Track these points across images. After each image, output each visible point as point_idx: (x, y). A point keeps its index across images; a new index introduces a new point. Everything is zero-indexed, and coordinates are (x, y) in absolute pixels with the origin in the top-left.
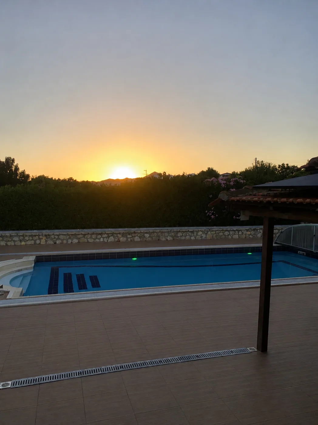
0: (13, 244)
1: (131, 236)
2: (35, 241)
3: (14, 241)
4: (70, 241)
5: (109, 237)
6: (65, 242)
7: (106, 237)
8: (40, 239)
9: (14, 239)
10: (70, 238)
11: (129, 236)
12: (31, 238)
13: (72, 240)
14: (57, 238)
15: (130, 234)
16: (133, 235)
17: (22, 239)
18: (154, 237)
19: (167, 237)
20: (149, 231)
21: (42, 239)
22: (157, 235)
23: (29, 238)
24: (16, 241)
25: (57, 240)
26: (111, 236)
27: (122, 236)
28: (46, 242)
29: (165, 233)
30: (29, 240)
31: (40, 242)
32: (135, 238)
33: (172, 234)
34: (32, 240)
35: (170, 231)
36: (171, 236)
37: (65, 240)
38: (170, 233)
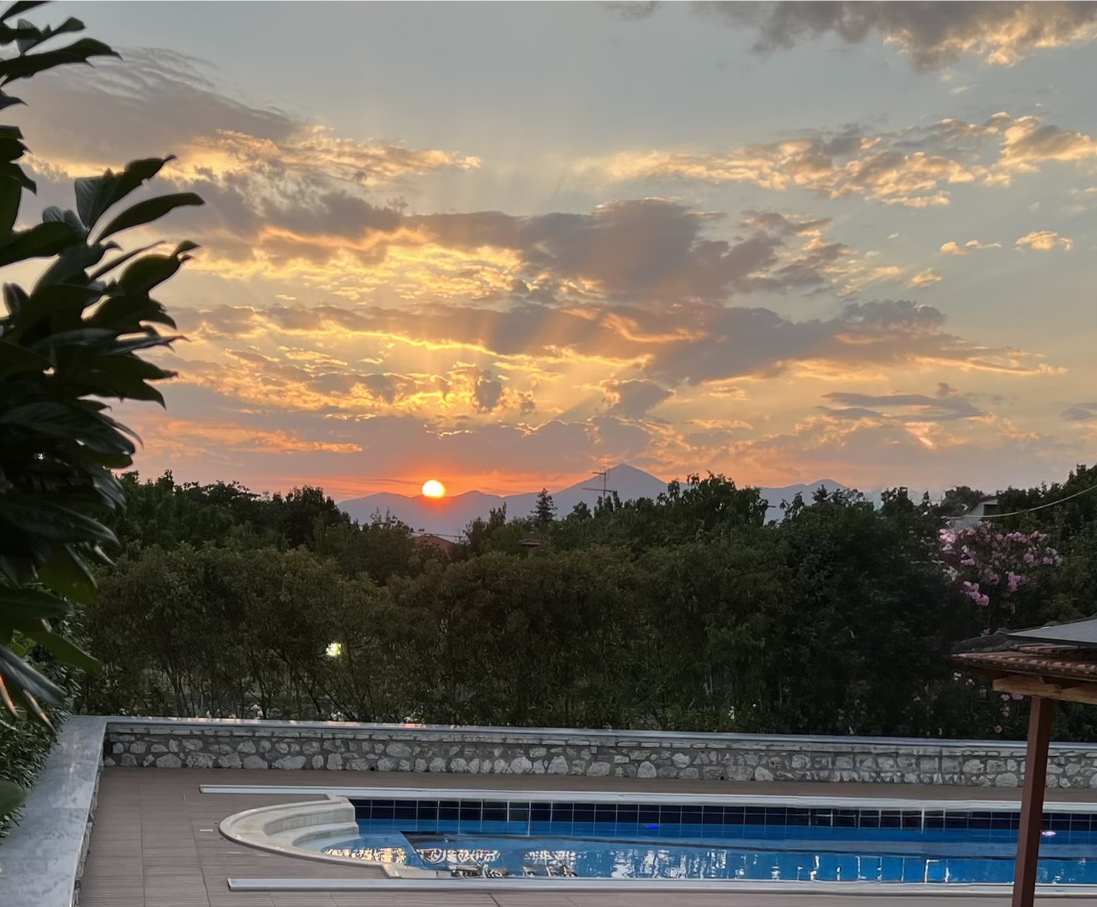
0: (237, 762)
1: (627, 760)
2: (310, 757)
3: (243, 755)
4: (421, 764)
5: (549, 758)
6: (406, 765)
7: (544, 759)
8: (325, 753)
9: (241, 747)
10: (422, 754)
11: (618, 759)
12: (296, 748)
13: (429, 760)
14: (380, 752)
15: (624, 751)
16: (633, 757)
17: (267, 750)
18: (707, 765)
19: (754, 768)
20: (691, 746)
21: (332, 752)
22: (717, 759)
23: (289, 747)
24: (248, 755)
25: (380, 758)
26: (558, 755)
27: (595, 758)
28: (344, 765)
29: (747, 754)
30: (289, 753)
31: (326, 761)
32: (639, 766)
33: (773, 759)
34: (300, 753)
35: (764, 748)
36: (766, 766)
37: (407, 759)
38: (766, 755)
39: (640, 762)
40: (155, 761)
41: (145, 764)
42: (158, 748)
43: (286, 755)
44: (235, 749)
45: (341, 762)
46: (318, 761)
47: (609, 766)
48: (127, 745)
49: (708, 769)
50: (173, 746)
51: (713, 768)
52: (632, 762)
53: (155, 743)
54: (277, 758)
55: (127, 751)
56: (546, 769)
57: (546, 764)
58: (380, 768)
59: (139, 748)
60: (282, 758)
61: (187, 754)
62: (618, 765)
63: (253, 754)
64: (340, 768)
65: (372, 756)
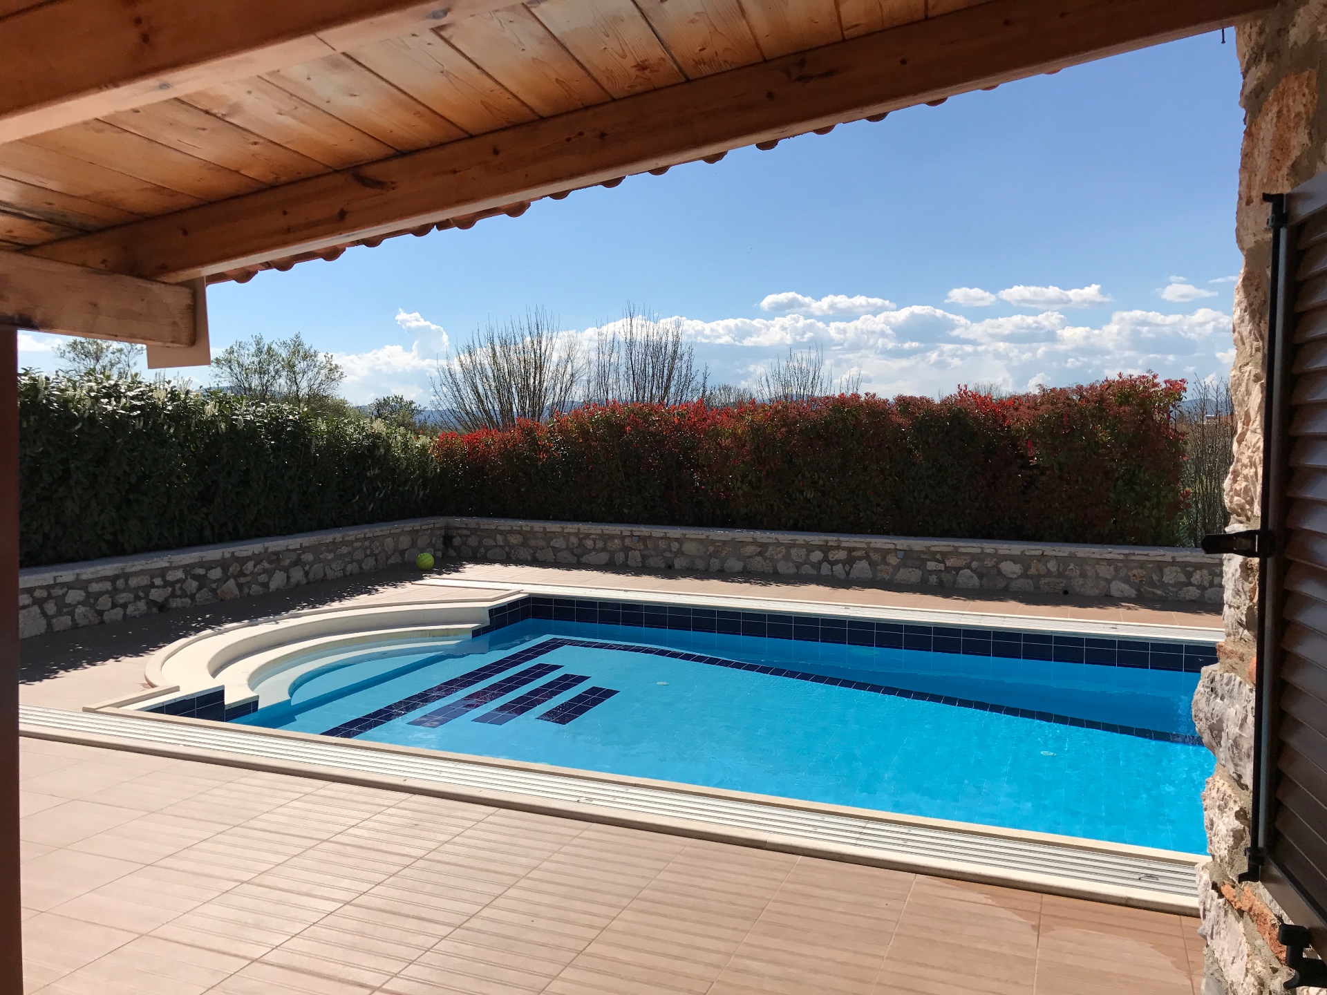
1: (941, 566)
2: (612, 553)
5: (851, 561)
6: (699, 564)
8: (626, 550)
10: (716, 553)
12: (599, 545)
13: (724, 561)
14: (675, 550)
15: (938, 556)
16: (949, 563)
17: (576, 545)
18: (1044, 576)
19: (1109, 581)
20: (1022, 552)
21: (632, 549)
22: (1058, 570)
23: (595, 543)
24: (560, 550)
25: (676, 556)
26: (860, 559)
27: (903, 564)
28: (643, 561)
29: (1098, 564)
30: (594, 549)
31: (627, 557)
32: (958, 574)
33: (1135, 572)
34: (604, 549)
35: (1121, 557)
36: (1126, 580)
37: (700, 557)
38: (1126, 566)
39: (958, 569)
40: (486, 554)
41: (479, 556)
42: (490, 542)
43: (591, 551)
44: (548, 544)
45: (639, 559)
46: (620, 557)
47: (921, 573)
48: (464, 538)
49: (1046, 580)
50: (499, 538)
51: (1053, 579)
52: (947, 569)
53: (486, 537)
54: (584, 554)
55: (464, 543)
56: (848, 573)
57: (847, 567)
58: (676, 566)
59: (473, 541)
60: (588, 554)
61: (511, 547)
62: (931, 572)
63: (564, 549)
64: (640, 565)
65: (667, 554)
